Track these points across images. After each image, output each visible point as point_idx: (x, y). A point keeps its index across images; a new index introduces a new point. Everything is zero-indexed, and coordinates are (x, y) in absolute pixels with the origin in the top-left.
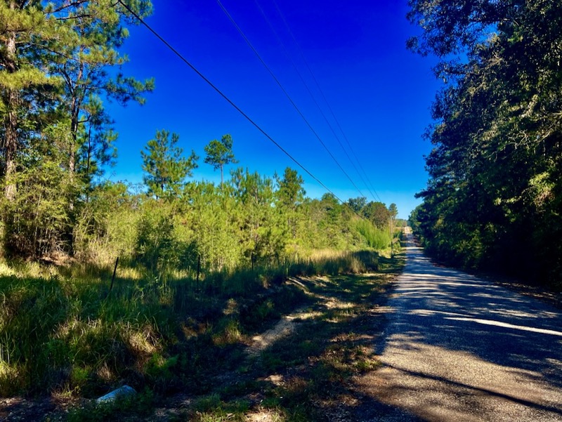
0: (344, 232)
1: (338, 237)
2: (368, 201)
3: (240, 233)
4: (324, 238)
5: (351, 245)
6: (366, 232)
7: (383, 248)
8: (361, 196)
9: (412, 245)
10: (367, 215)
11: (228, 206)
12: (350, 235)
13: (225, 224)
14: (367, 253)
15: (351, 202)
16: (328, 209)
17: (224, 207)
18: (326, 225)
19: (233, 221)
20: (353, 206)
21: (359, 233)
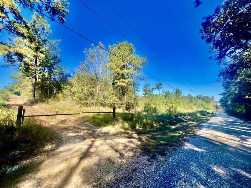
0: (195, 105)
1: (193, 106)
2: (203, 96)
3: (165, 105)
4: (189, 107)
5: (198, 109)
6: (203, 105)
7: (209, 110)
8: (201, 95)
9: (220, 109)
10: (203, 100)
11: (162, 99)
12: (197, 106)
13: (161, 104)
14: (203, 111)
15: (197, 97)
16: (190, 99)
17: (161, 99)
18: (189, 103)
19: (163, 102)
20: (198, 97)
21: (200, 105)
